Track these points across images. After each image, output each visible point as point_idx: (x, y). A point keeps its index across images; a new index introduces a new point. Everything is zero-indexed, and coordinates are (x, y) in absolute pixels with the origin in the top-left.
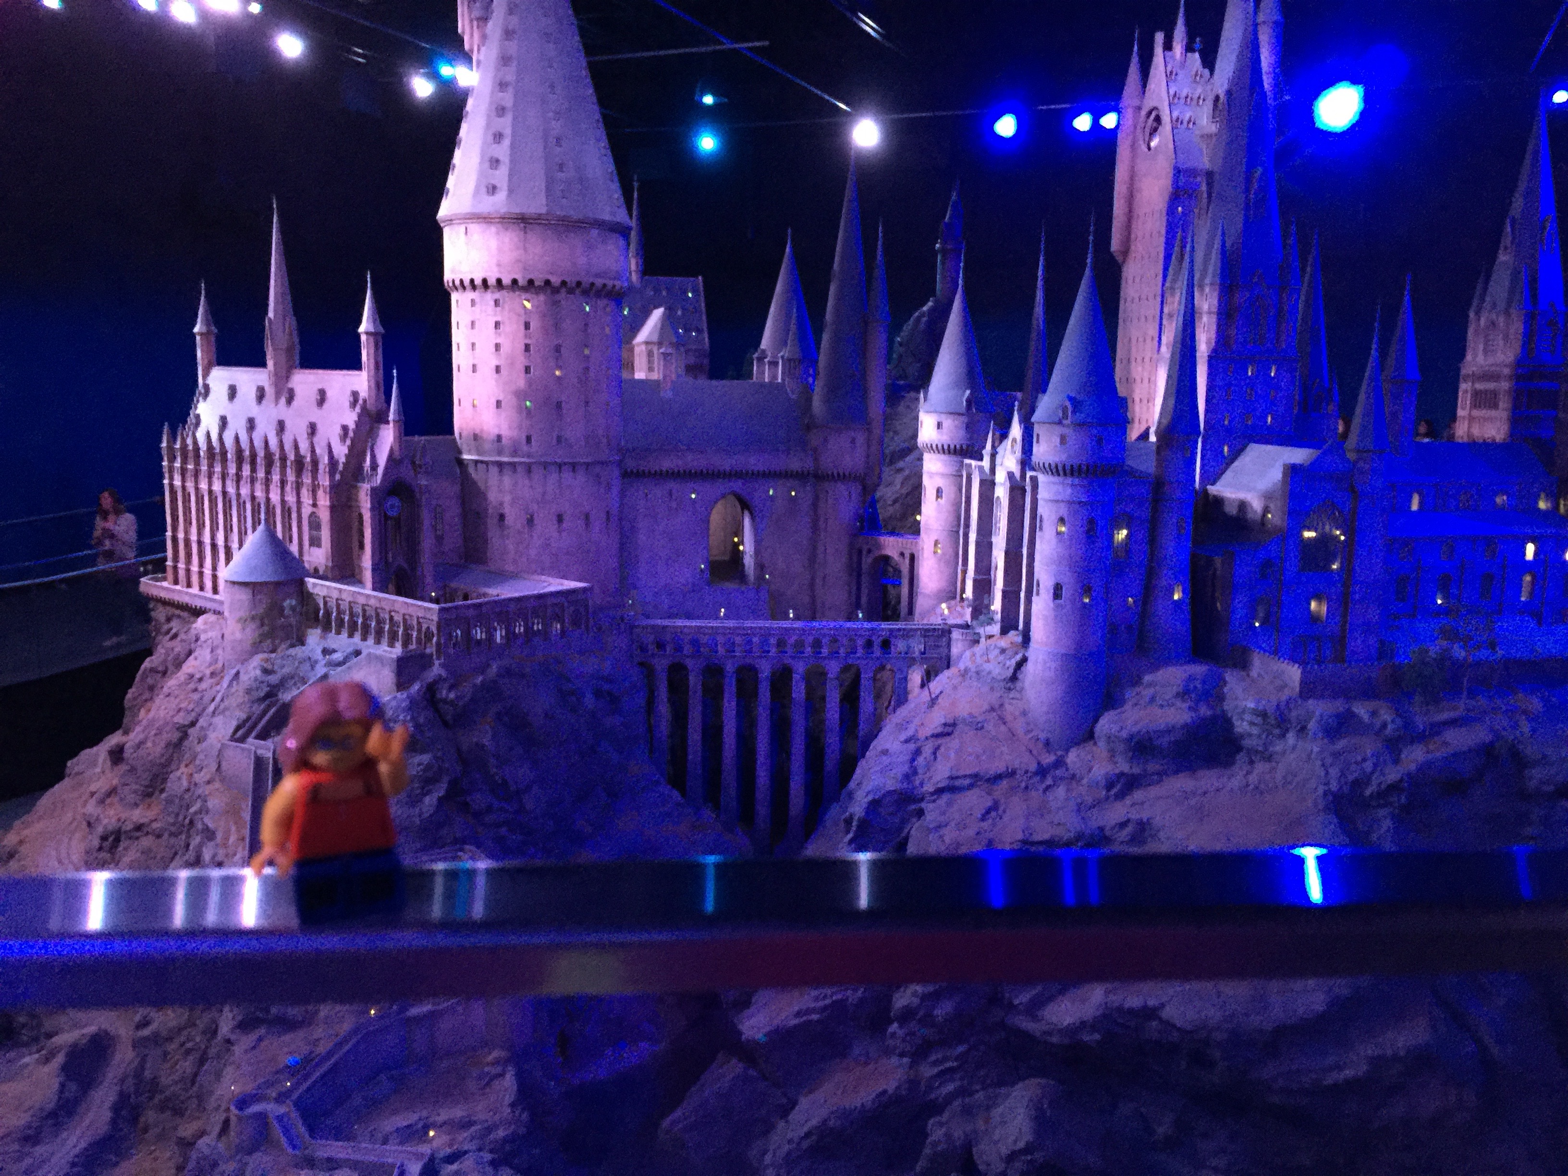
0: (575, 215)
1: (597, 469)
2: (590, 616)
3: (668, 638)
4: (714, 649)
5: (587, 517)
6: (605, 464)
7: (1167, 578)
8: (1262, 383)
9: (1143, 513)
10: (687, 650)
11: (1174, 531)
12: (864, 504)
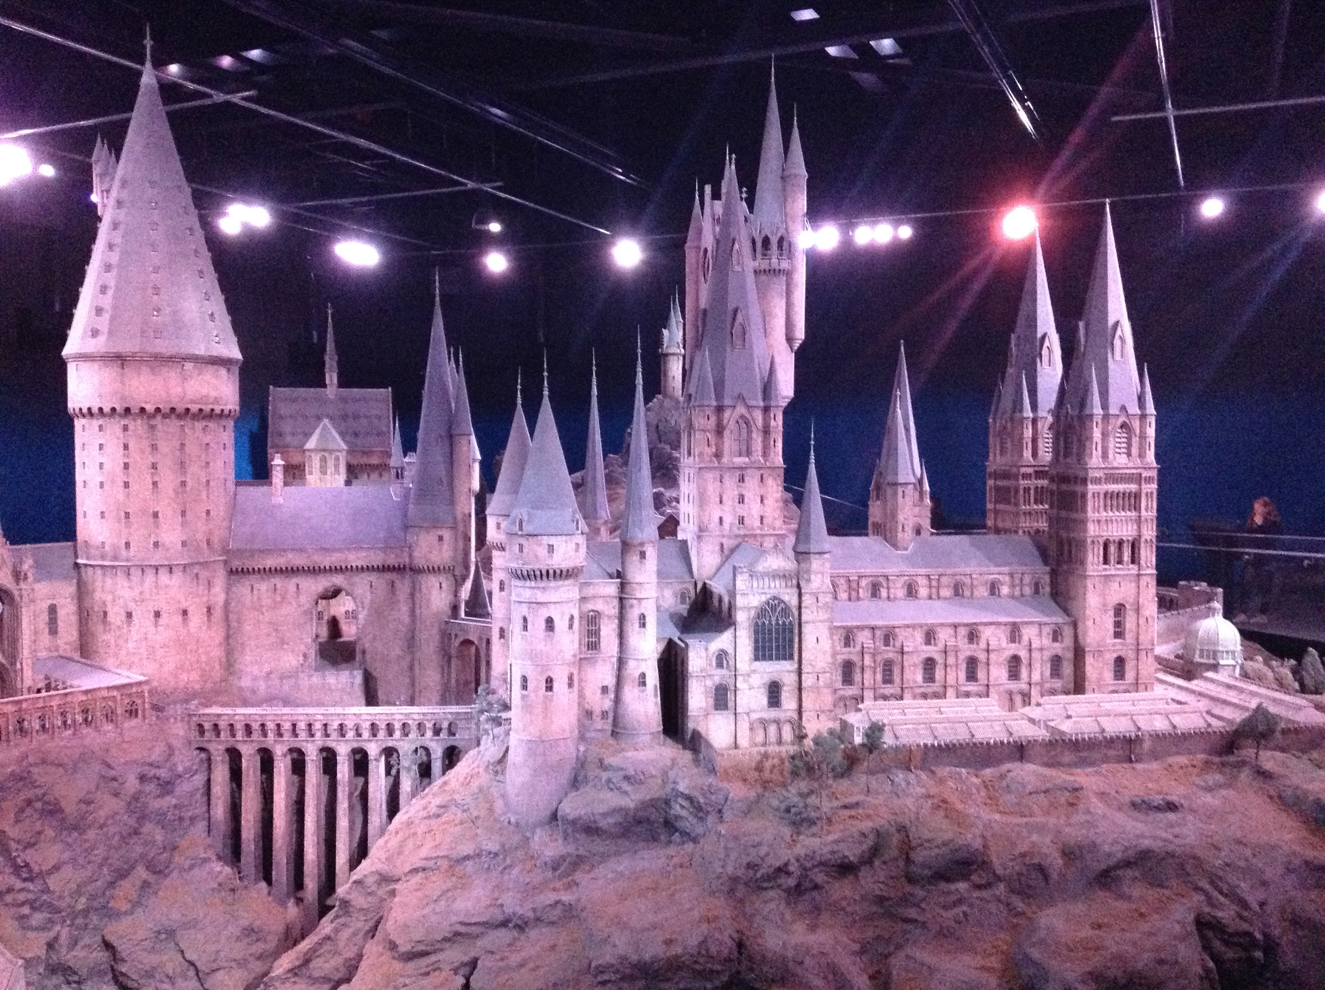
0: (167, 352)
2: (147, 706)
3: (223, 724)
4: (265, 735)
5: (185, 612)
6: (205, 565)
7: (633, 669)
8: (752, 487)
9: (610, 609)
10: (240, 735)
11: (637, 625)
12: (456, 594)
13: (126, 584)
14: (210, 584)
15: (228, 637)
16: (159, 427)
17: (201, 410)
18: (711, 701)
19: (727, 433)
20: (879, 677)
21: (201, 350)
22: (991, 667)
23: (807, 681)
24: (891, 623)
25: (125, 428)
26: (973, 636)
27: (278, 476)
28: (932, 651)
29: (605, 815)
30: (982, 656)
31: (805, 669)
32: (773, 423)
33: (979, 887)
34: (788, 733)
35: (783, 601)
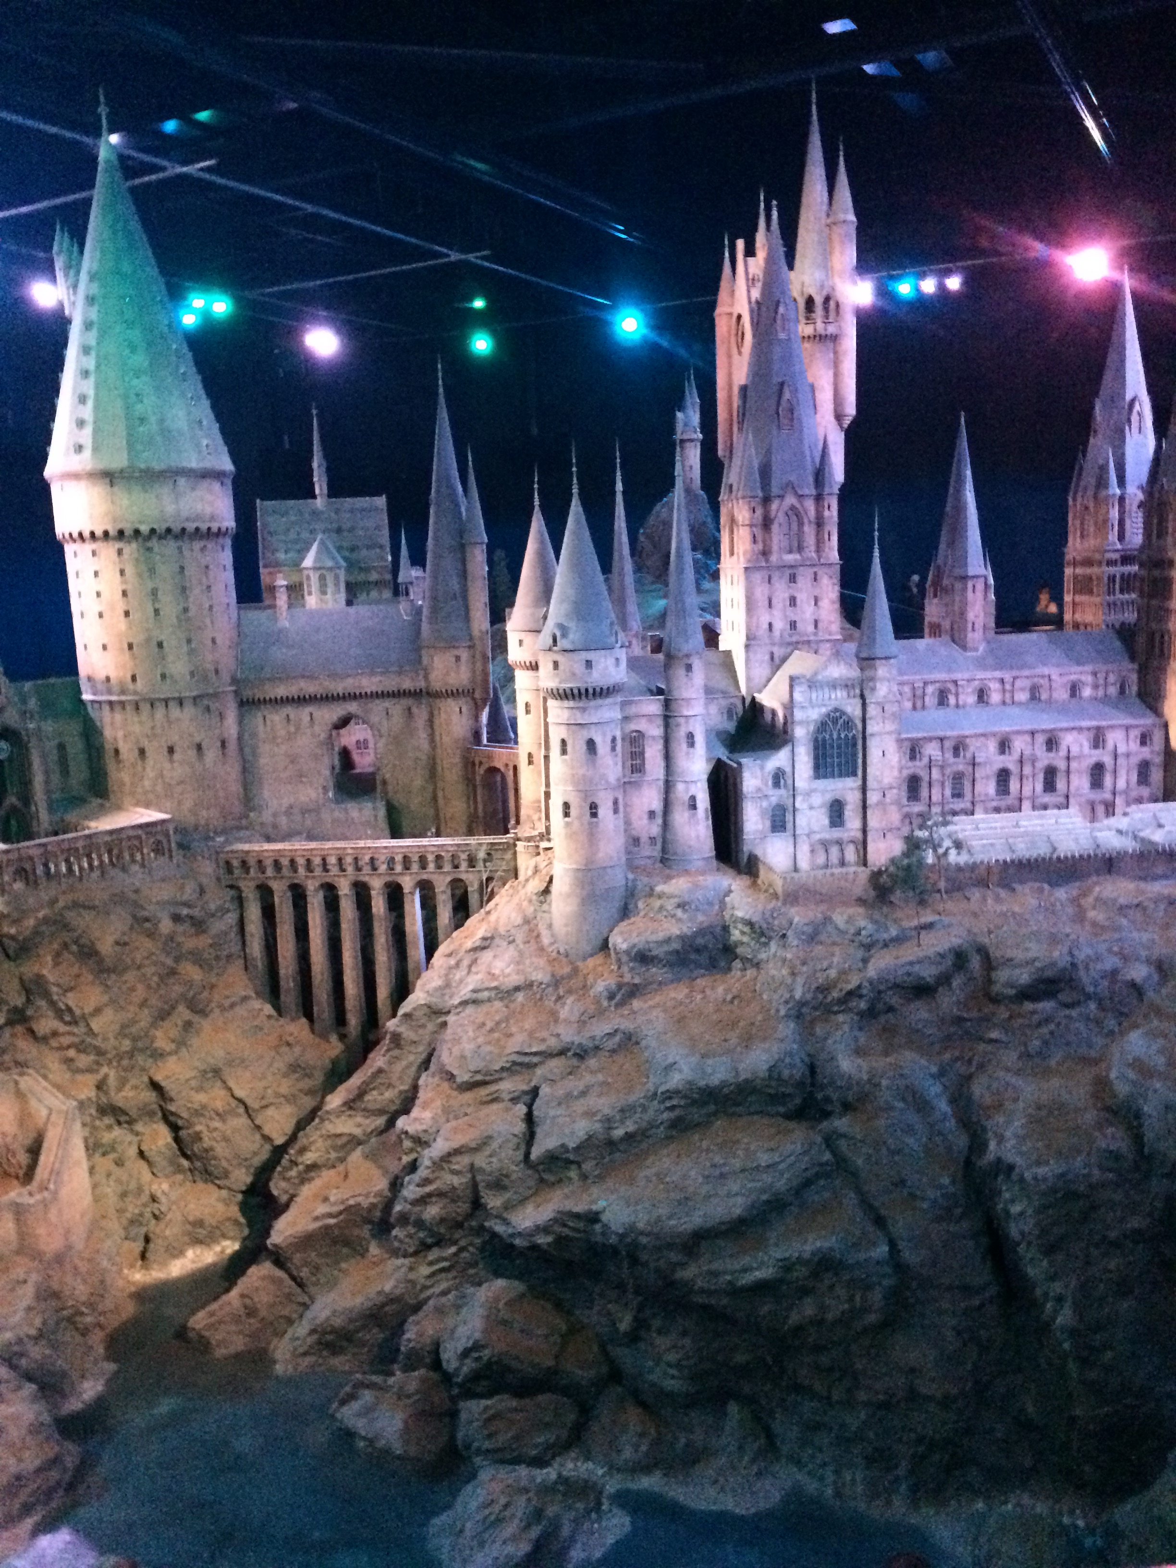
0: (157, 466)
1: (206, 702)
2: (173, 845)
3: (252, 862)
4: (295, 871)
5: (199, 747)
6: (215, 695)
7: (681, 791)
8: (804, 590)
9: (655, 730)
10: (270, 872)
11: (684, 746)
12: (477, 718)
13: (136, 719)
14: (221, 716)
15: (244, 770)
16: (156, 549)
17: (197, 529)
18: (768, 823)
19: (775, 528)
20: (948, 792)
21: (193, 462)
22: (1072, 776)
23: (873, 798)
24: (961, 733)
25: (120, 552)
26: (1051, 744)
27: (282, 599)
28: (1009, 762)
29: (660, 943)
30: (1061, 765)
31: (871, 783)
32: (826, 513)
33: (1067, 1006)
34: (851, 854)
35: (843, 713)
